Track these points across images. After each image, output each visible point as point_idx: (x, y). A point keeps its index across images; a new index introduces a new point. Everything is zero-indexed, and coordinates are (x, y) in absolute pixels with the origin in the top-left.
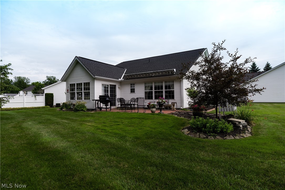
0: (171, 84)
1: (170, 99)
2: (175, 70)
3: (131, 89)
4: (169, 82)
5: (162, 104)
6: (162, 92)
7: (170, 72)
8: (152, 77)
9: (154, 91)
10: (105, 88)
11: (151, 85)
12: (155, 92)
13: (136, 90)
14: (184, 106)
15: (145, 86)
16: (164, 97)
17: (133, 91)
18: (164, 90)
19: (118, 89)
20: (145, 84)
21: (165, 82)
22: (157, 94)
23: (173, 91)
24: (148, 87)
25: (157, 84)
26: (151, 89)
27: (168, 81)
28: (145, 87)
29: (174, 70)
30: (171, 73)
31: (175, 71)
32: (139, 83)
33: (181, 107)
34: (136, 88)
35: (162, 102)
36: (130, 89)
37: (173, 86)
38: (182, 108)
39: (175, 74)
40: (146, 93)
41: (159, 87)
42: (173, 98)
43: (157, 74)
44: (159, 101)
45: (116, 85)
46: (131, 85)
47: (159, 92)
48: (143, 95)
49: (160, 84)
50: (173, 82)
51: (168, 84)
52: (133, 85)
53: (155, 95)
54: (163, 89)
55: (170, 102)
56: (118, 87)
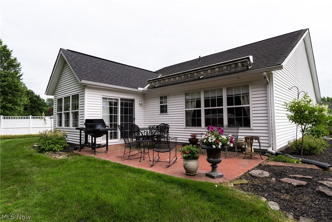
0: (241, 92)
1: (241, 126)
2: (251, 58)
3: (161, 106)
4: (237, 87)
5: (217, 149)
6: (221, 111)
7: (240, 64)
8: (199, 79)
9: (203, 108)
10: (110, 104)
11: (197, 98)
12: (207, 112)
13: (170, 109)
14: (277, 145)
15: (186, 100)
16: (226, 122)
17: (164, 110)
18: (225, 107)
19: (138, 106)
20: (186, 94)
21: (227, 89)
22: (211, 116)
23: (246, 109)
24: (191, 102)
25: (210, 95)
26: (198, 105)
27: (235, 87)
28: (187, 102)
29: (248, 58)
30: (243, 65)
31: (252, 61)
32: (176, 94)
33: (270, 146)
34: (170, 104)
35: (216, 143)
36: (159, 107)
37: (245, 98)
38: (270, 150)
39: (251, 69)
40: (187, 113)
41: (213, 100)
42: (247, 124)
43: (209, 71)
44: (207, 139)
45: (134, 100)
46: (161, 98)
47: (214, 111)
48: (183, 117)
49: (216, 95)
50: (247, 87)
51: (234, 93)
52: (163, 98)
53: (205, 117)
54: (222, 106)
55: (242, 134)
56: (138, 104)
